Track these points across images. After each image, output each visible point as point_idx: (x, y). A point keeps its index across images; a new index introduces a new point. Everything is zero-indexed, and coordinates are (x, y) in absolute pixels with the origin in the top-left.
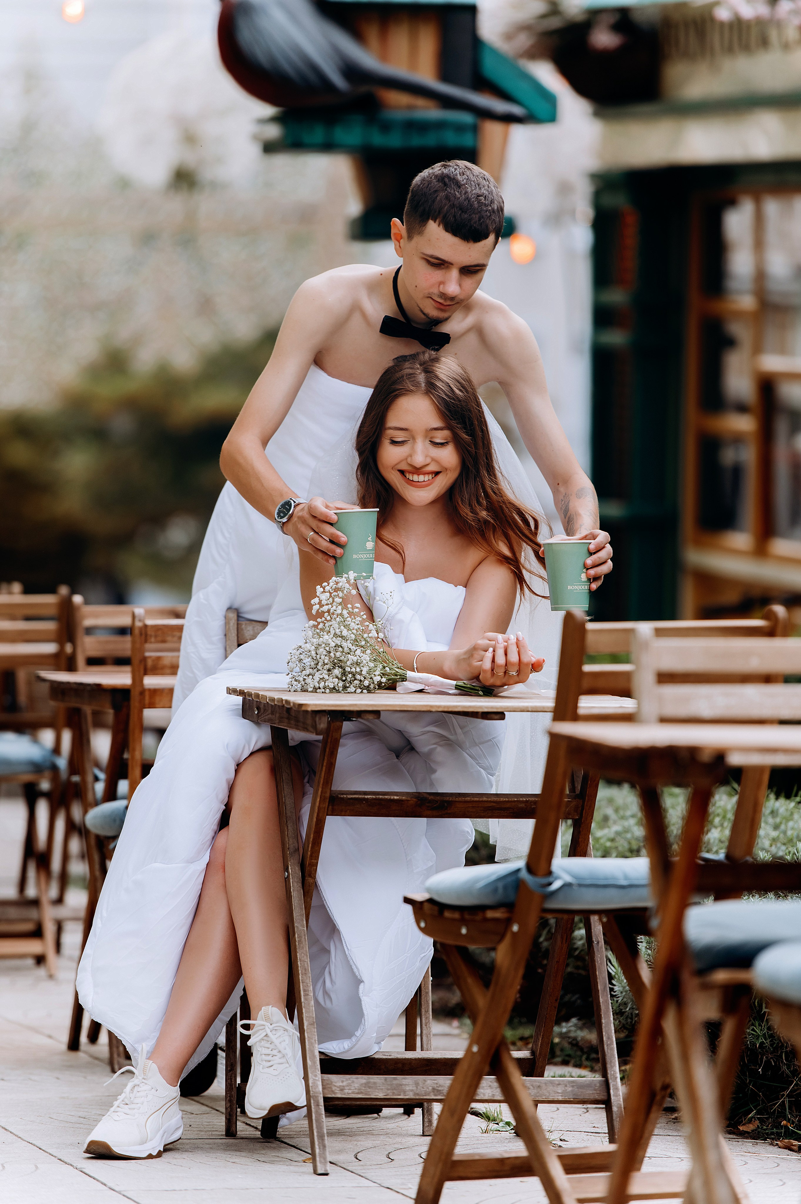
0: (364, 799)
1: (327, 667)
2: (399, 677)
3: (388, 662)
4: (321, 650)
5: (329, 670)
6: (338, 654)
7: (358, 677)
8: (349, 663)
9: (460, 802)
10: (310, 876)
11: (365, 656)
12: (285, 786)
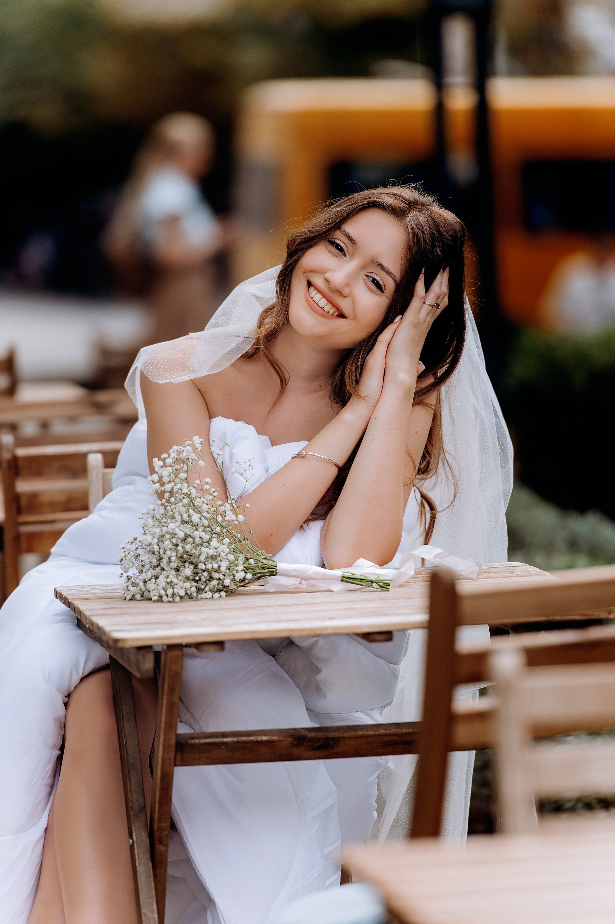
0: (223, 743)
1: (174, 565)
2: (266, 570)
3: (251, 551)
4: (167, 542)
5: (177, 570)
6: (188, 547)
7: (216, 575)
8: (202, 558)
9: (350, 738)
10: (161, 843)
11: (223, 547)
12: (125, 724)
